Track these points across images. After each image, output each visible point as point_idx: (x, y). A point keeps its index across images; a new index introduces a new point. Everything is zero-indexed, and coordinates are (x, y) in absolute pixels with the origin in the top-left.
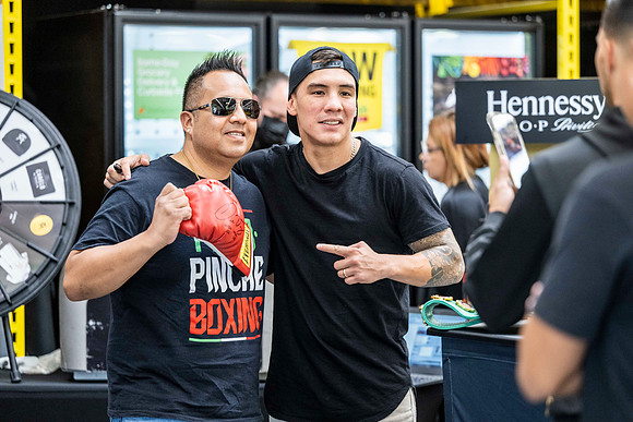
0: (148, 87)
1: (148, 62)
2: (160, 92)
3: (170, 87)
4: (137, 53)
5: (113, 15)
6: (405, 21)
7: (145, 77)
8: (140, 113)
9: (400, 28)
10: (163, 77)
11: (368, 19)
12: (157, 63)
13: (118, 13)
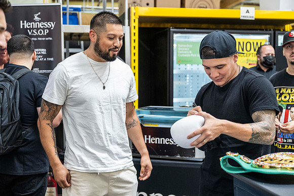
0: (181, 54)
1: (182, 46)
2: (186, 55)
3: (189, 54)
4: (178, 43)
5: (170, 31)
6: (272, 32)
7: (181, 51)
8: (179, 62)
9: (270, 34)
10: (187, 50)
11: (259, 31)
12: (185, 46)
13: (171, 30)
